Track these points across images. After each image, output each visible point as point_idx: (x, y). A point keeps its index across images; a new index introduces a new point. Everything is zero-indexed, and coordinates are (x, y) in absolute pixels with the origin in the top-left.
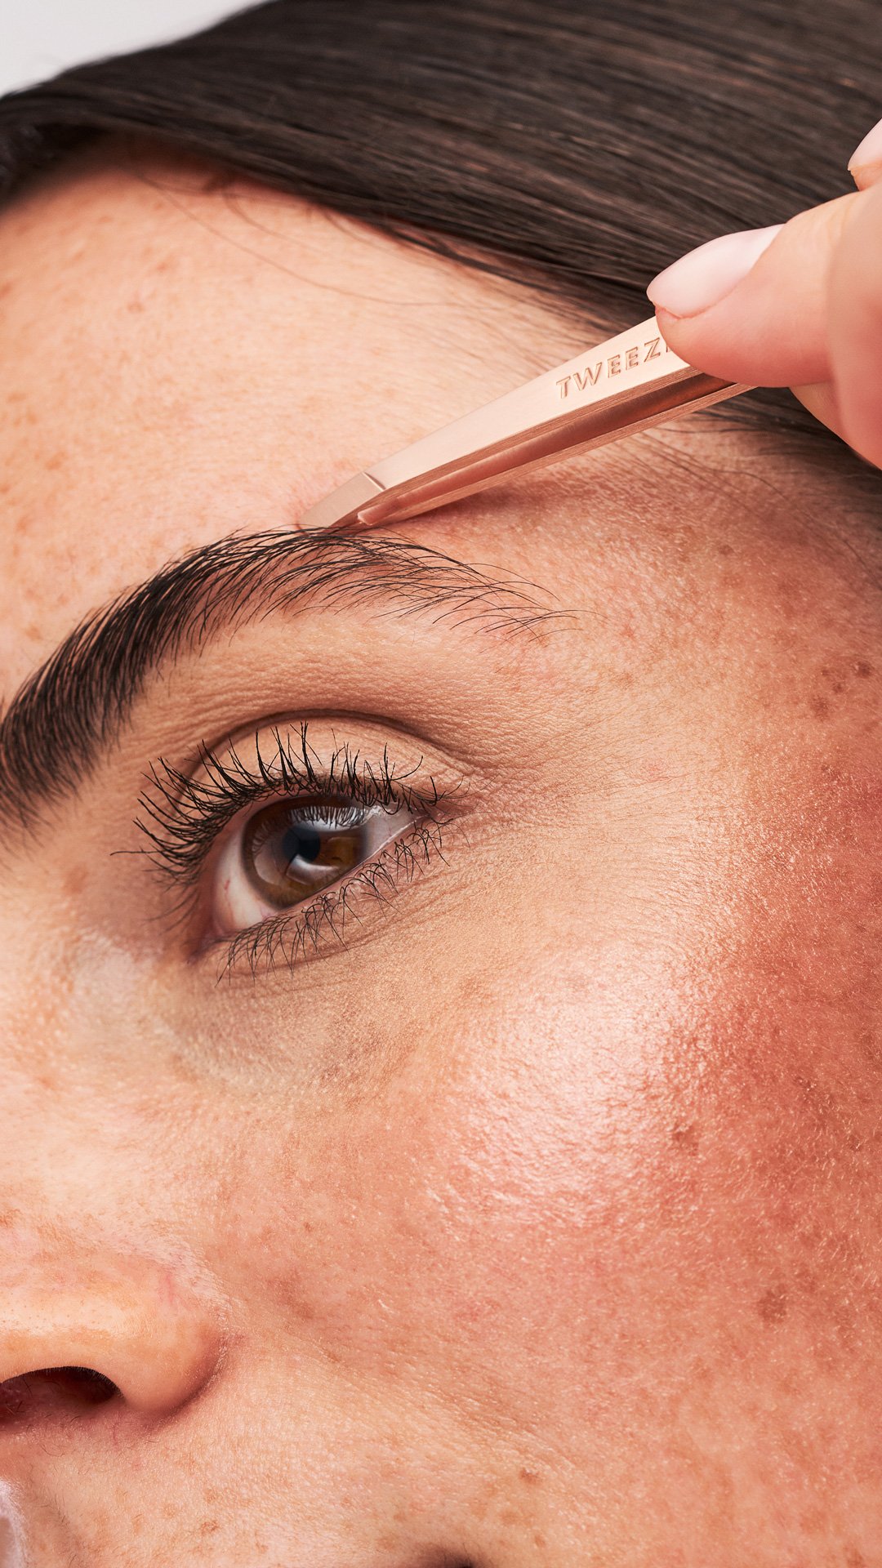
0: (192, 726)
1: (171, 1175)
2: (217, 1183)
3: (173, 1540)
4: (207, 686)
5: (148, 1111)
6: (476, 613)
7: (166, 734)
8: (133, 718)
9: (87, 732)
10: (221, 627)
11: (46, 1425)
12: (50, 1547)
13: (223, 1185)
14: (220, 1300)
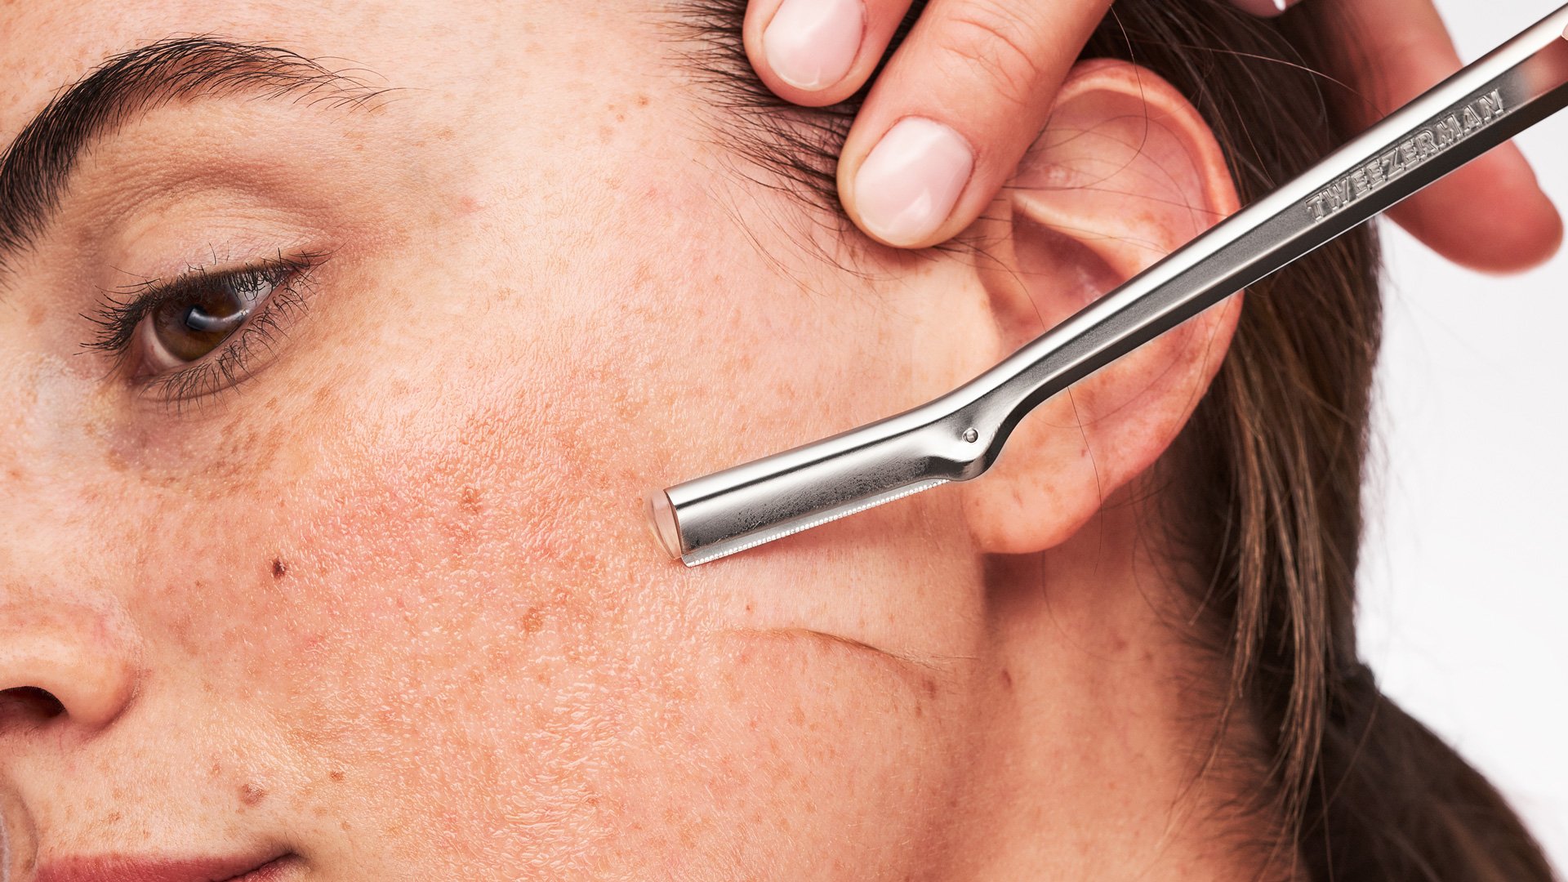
0: (116, 192)
1: (104, 544)
2: (136, 550)
3: (91, 826)
4: (122, 159)
5: (91, 495)
6: (325, 95)
7: (96, 198)
8: (70, 186)
9: (37, 198)
10: (134, 113)
11: (15, 733)
12: (18, 826)
13: (140, 550)
14: (138, 641)
